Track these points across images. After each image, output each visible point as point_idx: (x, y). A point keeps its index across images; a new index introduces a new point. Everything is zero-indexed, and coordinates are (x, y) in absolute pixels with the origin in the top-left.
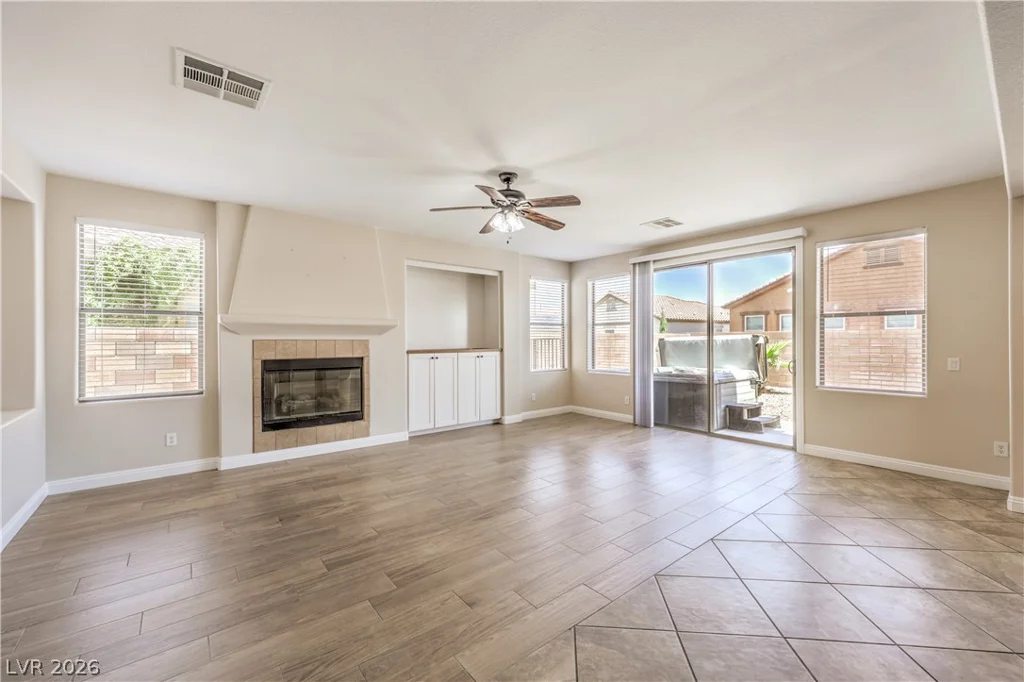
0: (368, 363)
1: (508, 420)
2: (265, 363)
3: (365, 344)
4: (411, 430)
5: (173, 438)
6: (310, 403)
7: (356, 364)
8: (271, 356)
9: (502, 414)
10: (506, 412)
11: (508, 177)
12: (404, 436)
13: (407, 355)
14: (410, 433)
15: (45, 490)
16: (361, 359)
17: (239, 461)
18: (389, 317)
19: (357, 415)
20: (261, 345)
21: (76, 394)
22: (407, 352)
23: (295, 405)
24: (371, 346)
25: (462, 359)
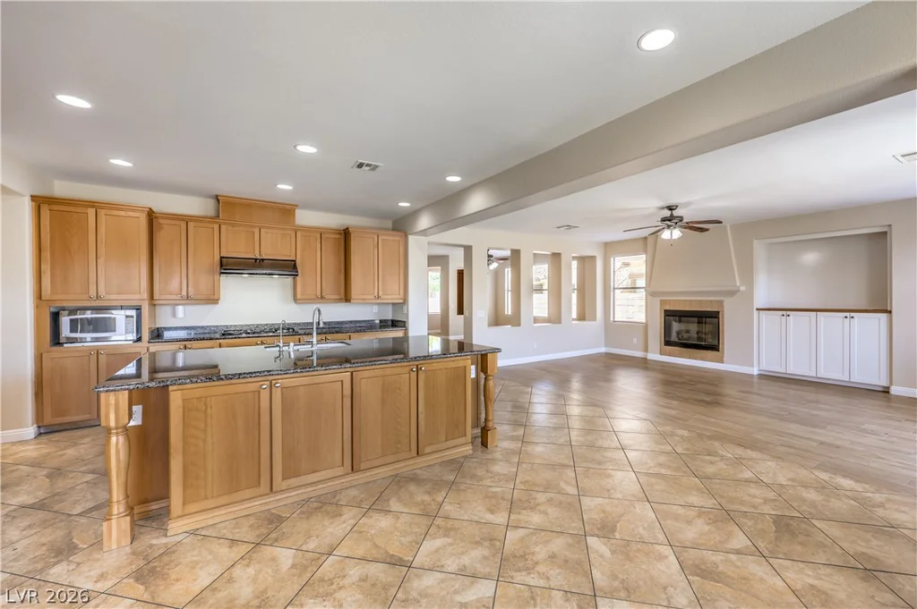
0: (723, 315)
1: (896, 391)
2: (665, 311)
3: (721, 303)
4: (761, 368)
5: (635, 340)
6: (695, 336)
7: (715, 315)
8: (668, 308)
9: (891, 385)
10: (894, 382)
11: (670, 208)
12: (755, 371)
13: (756, 312)
14: (760, 370)
15: (603, 350)
16: (718, 312)
17: (654, 356)
18: (738, 284)
19: (715, 348)
20: (663, 302)
21: (612, 319)
22: (757, 309)
23: (686, 336)
24: (725, 304)
25: (823, 318)
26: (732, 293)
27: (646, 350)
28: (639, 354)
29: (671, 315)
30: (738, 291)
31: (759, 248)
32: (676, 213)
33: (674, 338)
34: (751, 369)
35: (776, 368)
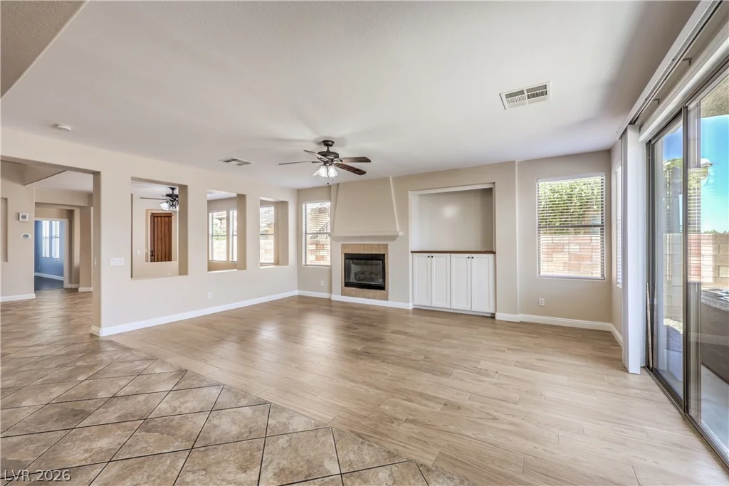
0: (388, 257)
1: (499, 316)
2: (345, 254)
3: (386, 246)
4: (415, 303)
5: (322, 283)
7: (381, 258)
8: (347, 252)
9: (496, 311)
10: (498, 309)
11: (327, 143)
12: (410, 306)
13: (411, 254)
14: (414, 305)
15: (296, 293)
16: (384, 255)
17: (337, 297)
18: (398, 229)
19: (382, 288)
20: (344, 246)
21: (303, 263)
22: (412, 252)
23: (362, 276)
24: (389, 247)
25: (454, 259)
26: (393, 238)
27: (331, 292)
28: (325, 295)
29: (350, 258)
30: (397, 236)
31: (413, 198)
32: (331, 149)
33: (352, 279)
34: (406, 304)
35: (424, 302)
